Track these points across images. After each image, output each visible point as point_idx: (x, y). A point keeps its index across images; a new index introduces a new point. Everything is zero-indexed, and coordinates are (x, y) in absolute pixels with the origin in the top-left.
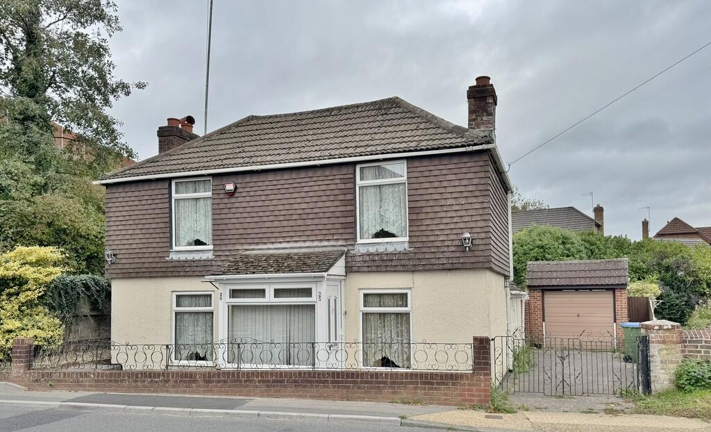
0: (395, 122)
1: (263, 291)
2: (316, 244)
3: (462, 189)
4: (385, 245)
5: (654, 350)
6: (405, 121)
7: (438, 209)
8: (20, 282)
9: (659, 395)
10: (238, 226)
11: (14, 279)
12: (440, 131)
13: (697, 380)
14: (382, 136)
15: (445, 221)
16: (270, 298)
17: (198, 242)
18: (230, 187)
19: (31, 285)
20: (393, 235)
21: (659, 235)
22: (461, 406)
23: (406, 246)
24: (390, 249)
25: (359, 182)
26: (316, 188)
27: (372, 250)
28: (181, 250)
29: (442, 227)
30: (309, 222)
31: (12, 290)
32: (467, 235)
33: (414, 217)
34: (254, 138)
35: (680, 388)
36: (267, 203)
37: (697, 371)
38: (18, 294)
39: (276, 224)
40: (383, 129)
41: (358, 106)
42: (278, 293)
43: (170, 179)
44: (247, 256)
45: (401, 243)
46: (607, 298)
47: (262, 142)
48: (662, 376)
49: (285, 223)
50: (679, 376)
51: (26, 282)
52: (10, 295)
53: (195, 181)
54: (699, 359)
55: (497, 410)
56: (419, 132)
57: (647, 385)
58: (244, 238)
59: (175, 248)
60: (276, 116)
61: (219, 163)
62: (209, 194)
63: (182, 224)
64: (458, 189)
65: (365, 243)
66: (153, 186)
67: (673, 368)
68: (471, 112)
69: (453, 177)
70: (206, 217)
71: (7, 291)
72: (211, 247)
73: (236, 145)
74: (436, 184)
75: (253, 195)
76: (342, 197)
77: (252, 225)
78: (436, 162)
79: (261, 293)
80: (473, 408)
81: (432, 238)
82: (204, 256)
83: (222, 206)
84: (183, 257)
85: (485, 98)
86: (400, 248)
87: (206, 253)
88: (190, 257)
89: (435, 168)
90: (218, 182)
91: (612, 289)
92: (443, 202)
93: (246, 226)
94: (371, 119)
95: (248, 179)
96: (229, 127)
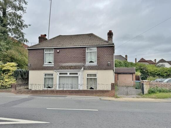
0: (93, 39)
1: (67, 73)
2: (77, 63)
3: (108, 53)
4: (92, 64)
5: (144, 86)
6: (95, 39)
7: (103, 57)
8: (9, 70)
9: (146, 95)
10: (60, 59)
11: (7, 70)
12: (103, 41)
13: (153, 92)
14: (91, 42)
15: (104, 60)
16: (68, 75)
17: (50, 63)
18: (58, 51)
19: (11, 71)
20: (93, 62)
21: (139, 62)
22: (109, 97)
23: (96, 64)
24: (93, 65)
25: (86, 51)
26: (77, 52)
27: (89, 65)
28: (46, 64)
29: (104, 61)
30: (75, 59)
31: (7, 72)
32: (109, 63)
33: (98, 59)
34: (62, 40)
35: (149, 93)
36: (67, 55)
37: (152, 90)
38: (7, 73)
39: (68, 59)
40: (90, 40)
41: (84, 35)
42: (70, 74)
43: (44, 49)
44: (62, 66)
45: (95, 64)
46: (131, 75)
47: (64, 41)
48: (146, 91)
49: (70, 59)
50: (149, 91)
51: (10, 71)
52: (6, 73)
53: (50, 49)
54: (152, 88)
55: (116, 97)
56: (98, 41)
57: (143, 93)
58: (61, 62)
59: (45, 64)
60: (66, 36)
61: (55, 46)
62: (53, 52)
63: (46, 58)
64: (107, 53)
65: (88, 64)
66: (40, 50)
67: (148, 89)
68: (108, 38)
69: (106, 51)
70: (52, 57)
71: (5, 72)
72: (53, 64)
73: (58, 42)
74: (103, 52)
75: (63, 53)
76: (83, 54)
77: (63, 59)
78: (103, 48)
79: (67, 74)
80: (112, 97)
81: (102, 63)
82: (52, 66)
83: (56, 55)
84: (47, 66)
85: (111, 35)
86: (95, 65)
87: (52, 65)
88: (48, 66)
89: (103, 49)
90: (55, 50)
91: (132, 74)
92: (104, 56)
93: (61, 59)
94: (88, 38)
95: (62, 49)
96: (55, 37)
